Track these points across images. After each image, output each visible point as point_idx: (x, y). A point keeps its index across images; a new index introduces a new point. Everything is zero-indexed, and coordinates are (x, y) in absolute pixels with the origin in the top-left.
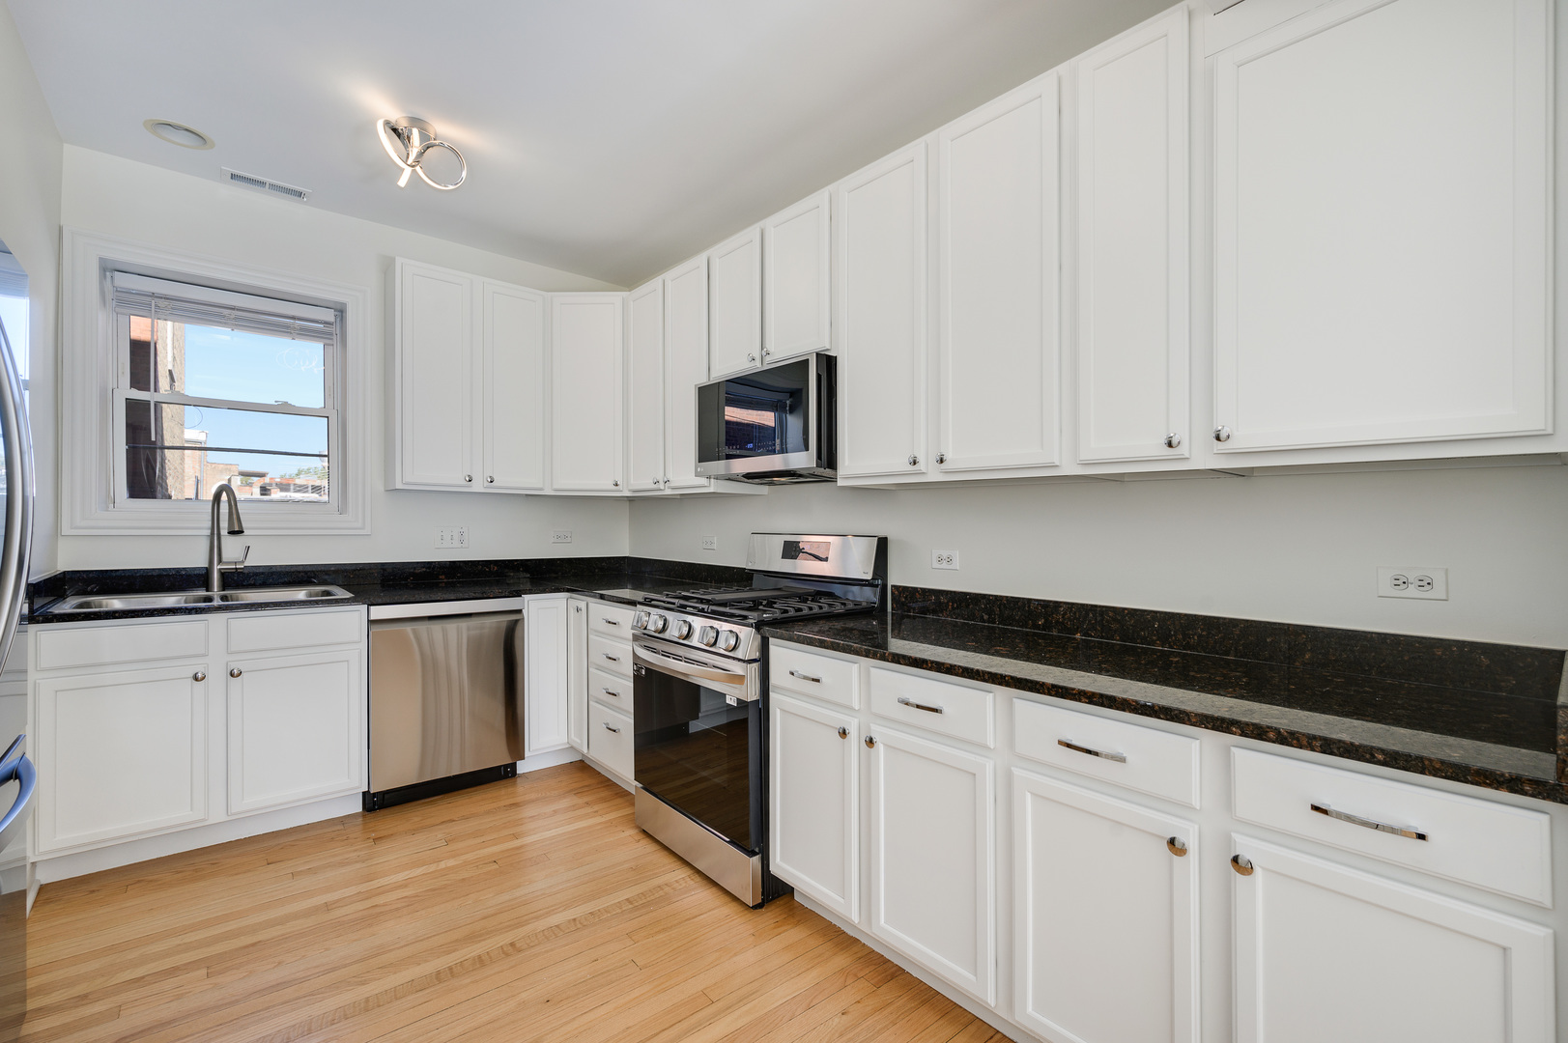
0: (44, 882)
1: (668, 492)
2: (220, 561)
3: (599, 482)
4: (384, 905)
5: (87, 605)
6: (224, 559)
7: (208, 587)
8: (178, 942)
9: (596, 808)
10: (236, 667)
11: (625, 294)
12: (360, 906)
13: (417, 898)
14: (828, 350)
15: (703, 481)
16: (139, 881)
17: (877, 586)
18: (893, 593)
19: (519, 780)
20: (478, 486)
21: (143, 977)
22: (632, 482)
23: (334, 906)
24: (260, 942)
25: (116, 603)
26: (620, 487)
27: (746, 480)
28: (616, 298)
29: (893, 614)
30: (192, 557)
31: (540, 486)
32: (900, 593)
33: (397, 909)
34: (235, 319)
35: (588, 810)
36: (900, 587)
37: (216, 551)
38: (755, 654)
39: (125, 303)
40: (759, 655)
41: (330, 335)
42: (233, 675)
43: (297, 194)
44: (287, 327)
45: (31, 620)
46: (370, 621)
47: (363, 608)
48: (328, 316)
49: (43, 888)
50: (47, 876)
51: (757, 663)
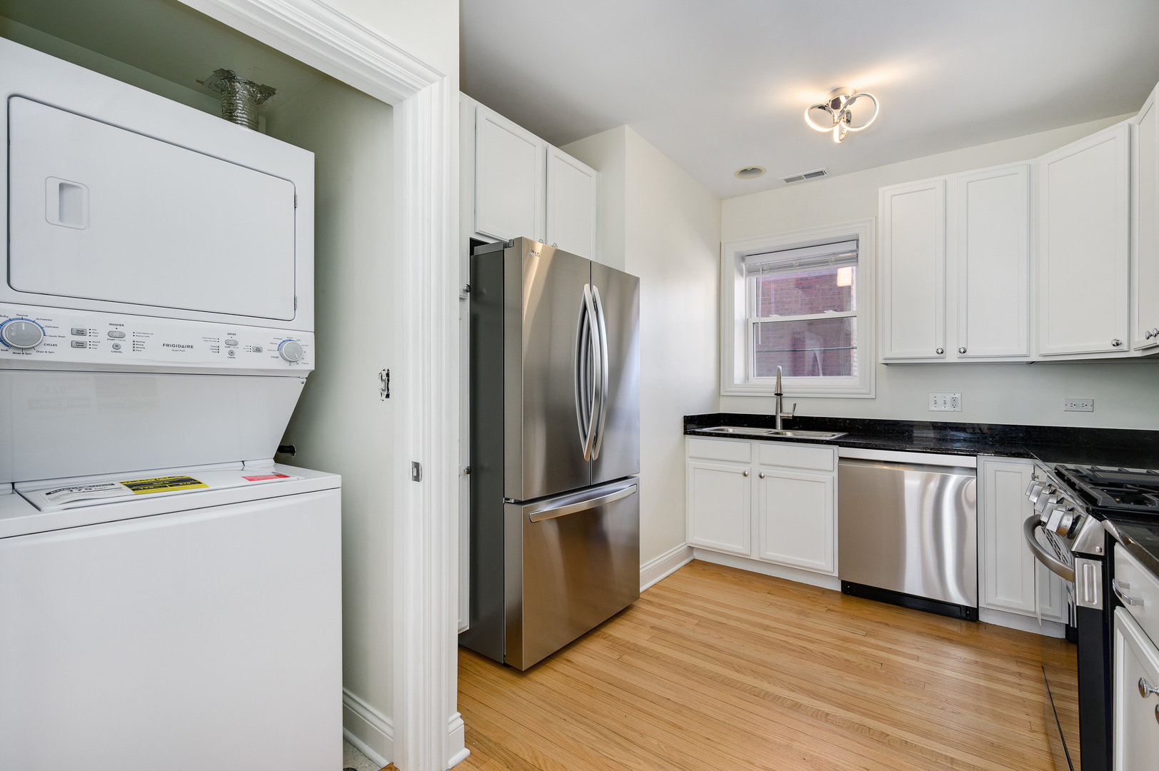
0: (695, 558)
2: (781, 412)
3: (1093, 344)
4: (791, 644)
6: (783, 411)
7: (774, 427)
10: (764, 472)
12: (785, 638)
13: (809, 652)
19: (979, 626)
20: (952, 356)
21: (680, 610)
22: (1136, 340)
23: (770, 629)
25: (731, 430)
26: (1124, 347)
30: (767, 408)
31: (1024, 352)
33: (794, 651)
37: (780, 406)
38: (1098, 549)
39: (751, 272)
40: (1102, 554)
41: (853, 259)
42: (761, 477)
43: (821, 173)
44: (827, 262)
45: (686, 433)
46: (840, 458)
47: (836, 447)
48: (852, 246)
49: (694, 561)
50: (698, 556)
51: (1100, 563)
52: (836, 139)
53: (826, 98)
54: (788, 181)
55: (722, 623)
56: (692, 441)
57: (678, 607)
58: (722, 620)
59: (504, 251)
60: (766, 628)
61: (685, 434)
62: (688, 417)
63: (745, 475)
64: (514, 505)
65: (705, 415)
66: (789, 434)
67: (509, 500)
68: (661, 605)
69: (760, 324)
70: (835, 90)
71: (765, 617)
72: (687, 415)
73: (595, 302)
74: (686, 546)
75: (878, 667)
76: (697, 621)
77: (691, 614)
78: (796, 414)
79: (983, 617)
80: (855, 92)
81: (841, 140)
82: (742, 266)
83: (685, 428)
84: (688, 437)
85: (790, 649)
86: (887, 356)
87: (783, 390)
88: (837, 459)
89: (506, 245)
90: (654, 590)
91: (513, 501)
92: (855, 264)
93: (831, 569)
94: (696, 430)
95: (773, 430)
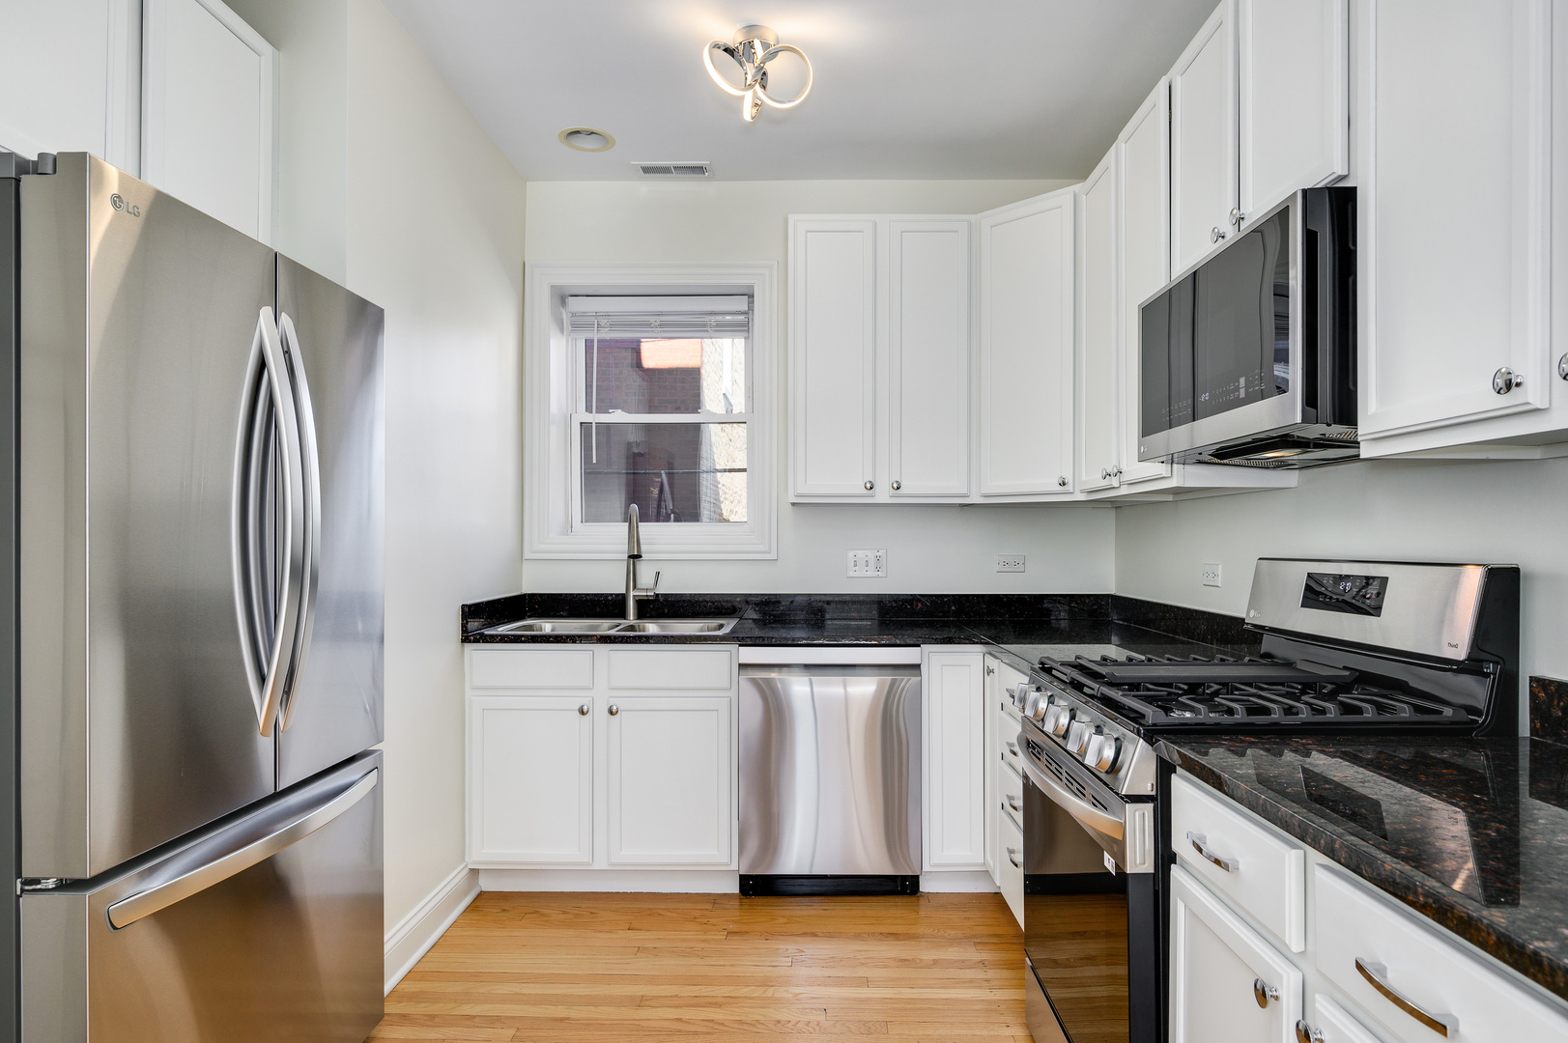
0: (484, 890)
1: (1124, 491)
2: (635, 587)
3: (1037, 482)
4: (688, 1022)
5: (530, 628)
6: (638, 586)
7: (623, 615)
8: (518, 990)
9: (991, 974)
10: (616, 703)
11: (1077, 187)
12: (674, 1013)
13: (721, 1027)
14: (1343, 178)
15: (1155, 469)
16: (536, 912)
17: (1487, 675)
18: (1533, 696)
19: (922, 901)
20: (883, 495)
21: (475, 1017)
22: (1084, 478)
23: (648, 1003)
24: (568, 1019)
25: (547, 626)
26: (1069, 488)
27: (1216, 460)
28: (1063, 197)
29: (1533, 743)
30: (610, 582)
31: (964, 491)
32: (1550, 696)
33: (696, 1033)
34: (661, 326)
35: (978, 974)
36: (1551, 682)
37: (632, 576)
38: (1148, 788)
39: (576, 326)
40: (1154, 793)
41: (742, 326)
42: (611, 713)
43: (699, 170)
44: (705, 326)
45: (465, 639)
46: (740, 665)
47: (733, 647)
48: (741, 304)
49: (481, 895)
50: (487, 884)
51: (1150, 806)
52: (748, 113)
53: (732, 36)
54: (647, 170)
55: (562, 1020)
56: (478, 653)
57: (468, 1009)
58: (560, 1012)
59: (18, 181)
60: (641, 1002)
61: (463, 641)
62: (470, 606)
63: (582, 712)
64: (57, 895)
65: (499, 600)
66: (652, 628)
67: (37, 881)
68: (432, 1017)
69: (594, 425)
70: (751, 28)
71: (635, 979)
72: (469, 602)
73: (287, 353)
74: (466, 871)
75: (821, 1018)
76: (512, 1032)
77: (498, 1019)
78: (661, 590)
79: (925, 887)
80: (778, 42)
81: (753, 118)
82: (562, 314)
83: (465, 629)
84: (467, 646)
85: (688, 1033)
86: (800, 491)
87: (643, 547)
88: (736, 668)
89: (25, 167)
90: (412, 987)
91: (51, 883)
92: (746, 334)
93: (726, 860)
94: (488, 632)
95: (624, 623)
